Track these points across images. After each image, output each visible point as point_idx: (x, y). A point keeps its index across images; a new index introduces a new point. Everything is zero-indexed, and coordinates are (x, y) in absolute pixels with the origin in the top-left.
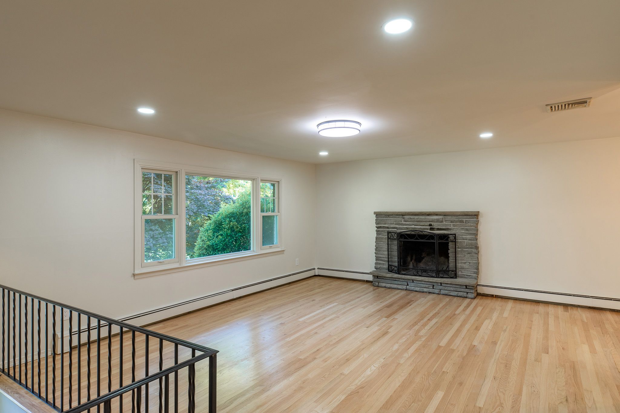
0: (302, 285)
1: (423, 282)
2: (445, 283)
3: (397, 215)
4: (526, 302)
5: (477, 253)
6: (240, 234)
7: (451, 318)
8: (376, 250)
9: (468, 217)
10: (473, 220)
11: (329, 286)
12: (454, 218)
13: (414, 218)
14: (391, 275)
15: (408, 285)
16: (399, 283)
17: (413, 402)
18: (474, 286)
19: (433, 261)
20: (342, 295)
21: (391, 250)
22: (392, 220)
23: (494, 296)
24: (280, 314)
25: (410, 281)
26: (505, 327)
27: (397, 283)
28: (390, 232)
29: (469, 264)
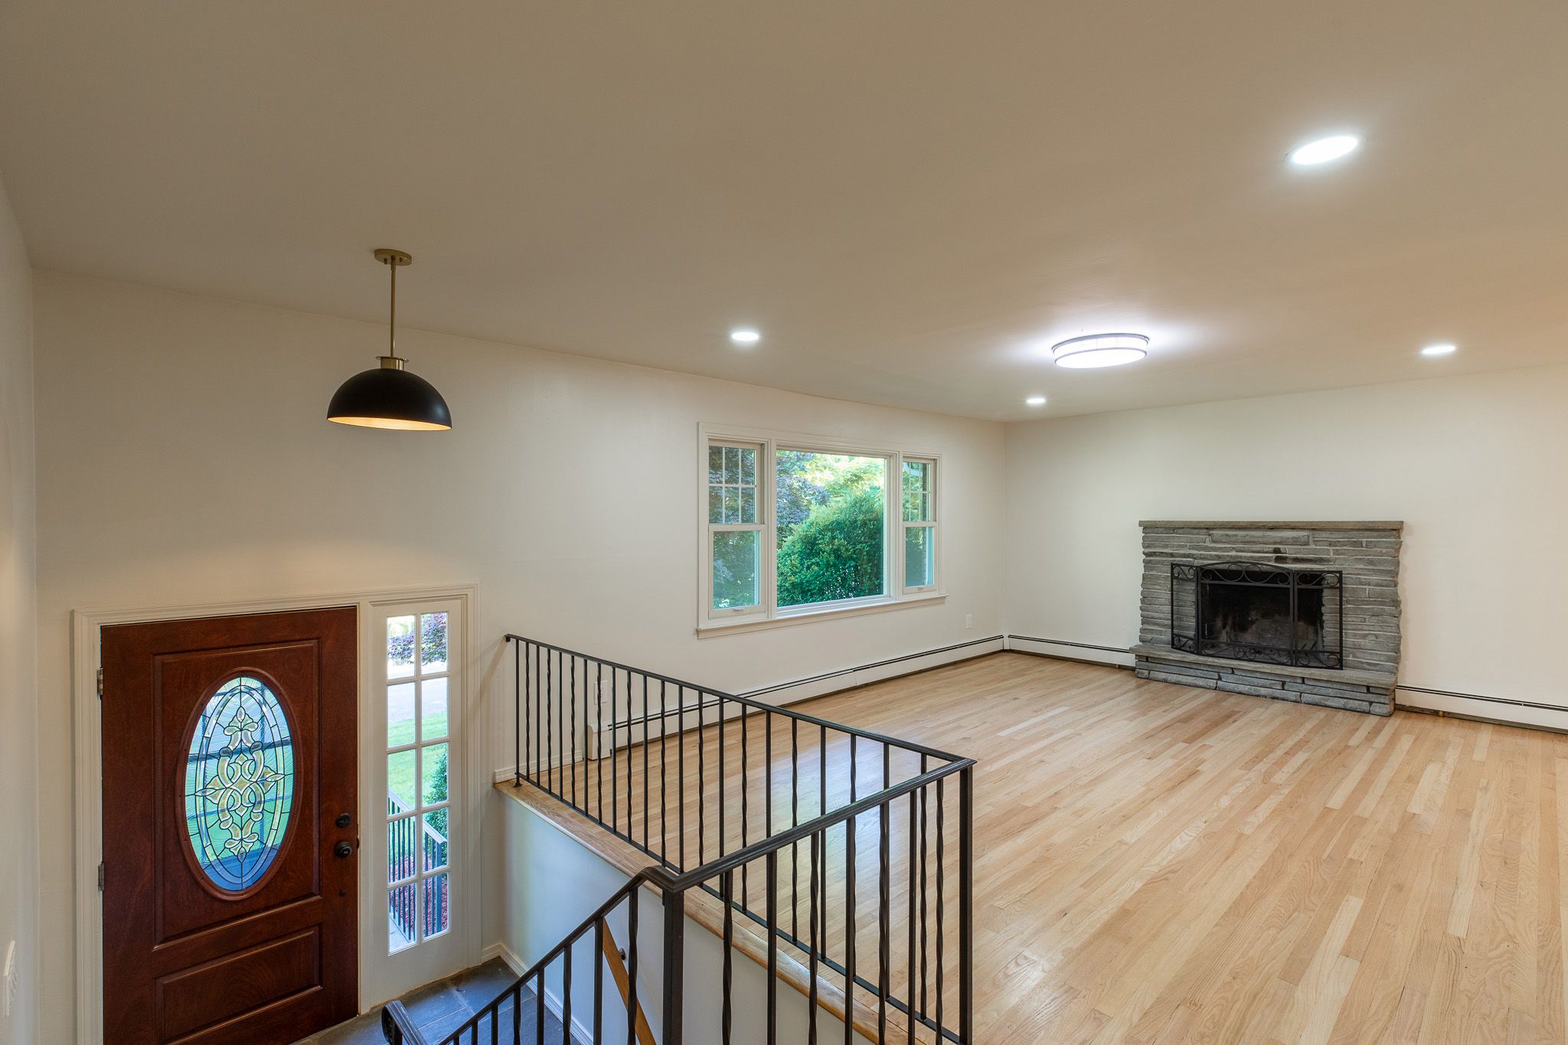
0: (982, 668)
1: (1258, 675)
2: (1314, 679)
3: (1195, 528)
4: (1527, 732)
5: (1397, 616)
6: (853, 564)
7: (1339, 754)
8: (1143, 601)
9: (1375, 534)
10: (1386, 542)
11: (1039, 672)
12: (1336, 537)
13: (1236, 535)
14: (1180, 655)
15: (1220, 679)
16: (1199, 673)
17: (1295, 911)
18: (1388, 689)
19: (1276, 630)
20: (1073, 692)
21: (1180, 603)
22: (1182, 538)
23: (1441, 713)
24: (955, 720)
25: (1225, 671)
26: (1483, 782)
27: (1194, 674)
28: (1179, 565)
29: (1373, 638)
